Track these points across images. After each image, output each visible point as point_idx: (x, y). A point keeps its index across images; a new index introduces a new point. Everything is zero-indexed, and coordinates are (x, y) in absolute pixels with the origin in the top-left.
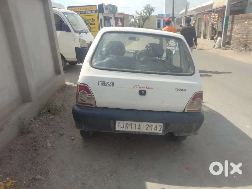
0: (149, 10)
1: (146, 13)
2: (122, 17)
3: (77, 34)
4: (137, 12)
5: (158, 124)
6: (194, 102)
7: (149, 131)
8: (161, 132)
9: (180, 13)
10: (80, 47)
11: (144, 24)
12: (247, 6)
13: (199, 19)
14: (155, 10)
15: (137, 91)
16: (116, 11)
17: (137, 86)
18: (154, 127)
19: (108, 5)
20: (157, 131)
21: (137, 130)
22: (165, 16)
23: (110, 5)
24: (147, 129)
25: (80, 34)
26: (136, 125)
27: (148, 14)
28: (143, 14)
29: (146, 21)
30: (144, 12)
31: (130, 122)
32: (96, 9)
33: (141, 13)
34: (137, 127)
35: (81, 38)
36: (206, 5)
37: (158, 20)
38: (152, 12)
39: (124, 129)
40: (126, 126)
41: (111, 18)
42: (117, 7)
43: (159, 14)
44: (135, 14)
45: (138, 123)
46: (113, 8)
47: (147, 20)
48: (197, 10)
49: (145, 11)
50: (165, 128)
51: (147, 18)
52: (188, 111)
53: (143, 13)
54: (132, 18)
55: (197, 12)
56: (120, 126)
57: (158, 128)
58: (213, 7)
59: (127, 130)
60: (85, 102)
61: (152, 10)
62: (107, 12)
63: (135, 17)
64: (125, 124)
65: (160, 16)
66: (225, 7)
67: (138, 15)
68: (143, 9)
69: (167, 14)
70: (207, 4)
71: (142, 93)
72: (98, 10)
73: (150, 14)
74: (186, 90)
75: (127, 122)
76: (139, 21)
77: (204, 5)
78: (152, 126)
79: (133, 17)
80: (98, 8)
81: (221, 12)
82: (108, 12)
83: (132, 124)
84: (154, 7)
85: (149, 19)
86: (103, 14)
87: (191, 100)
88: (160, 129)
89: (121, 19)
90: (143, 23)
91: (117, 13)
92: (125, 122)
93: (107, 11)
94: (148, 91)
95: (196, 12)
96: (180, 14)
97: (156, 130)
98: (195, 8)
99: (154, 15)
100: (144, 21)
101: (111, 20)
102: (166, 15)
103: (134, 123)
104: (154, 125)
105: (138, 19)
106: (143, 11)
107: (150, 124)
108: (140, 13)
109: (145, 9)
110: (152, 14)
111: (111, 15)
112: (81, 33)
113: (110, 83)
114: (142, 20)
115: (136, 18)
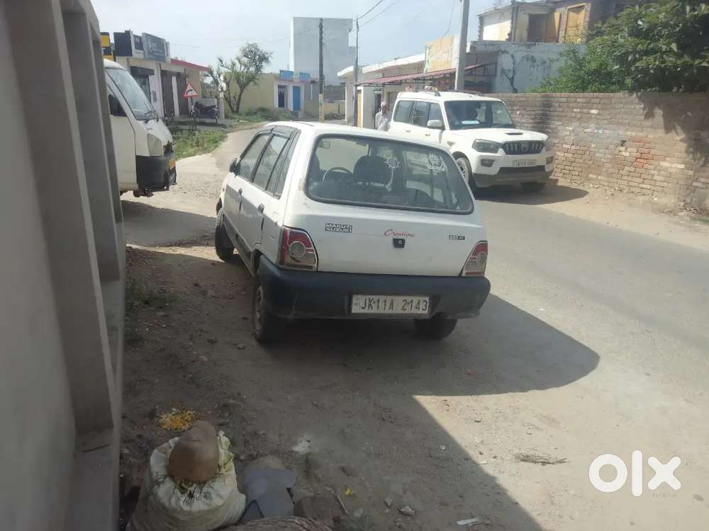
0: (256, 57)
1: (245, 66)
2: (180, 70)
3: (141, 123)
4: (221, 61)
5: (422, 299)
6: (475, 258)
7: (406, 312)
8: (426, 312)
9: (339, 74)
10: (148, 156)
11: (243, 94)
12: (495, 75)
13: (389, 93)
14: (270, 59)
15: (390, 240)
16: (166, 54)
17: (390, 232)
18: (415, 303)
19: (145, 35)
20: (421, 312)
21: (387, 311)
22: (296, 78)
23: (150, 35)
24: (403, 309)
25: (146, 122)
26: (385, 301)
27: (252, 69)
28: (238, 68)
29: (247, 87)
30: (240, 62)
31: (375, 298)
32: (108, 45)
33: (234, 64)
34: (388, 305)
35: (150, 132)
36: (406, 63)
37: (280, 87)
38: (264, 64)
39: (366, 311)
40: (370, 305)
41: (151, 72)
42: (167, 44)
43: (281, 71)
44: (215, 66)
45: (389, 298)
46: (158, 46)
47: (252, 83)
48: (385, 72)
49: (245, 60)
50: (433, 305)
51: (251, 79)
52: (467, 274)
53: (238, 65)
54: (208, 76)
55: (384, 77)
56: (360, 306)
57: (422, 306)
58: (425, 69)
59: (371, 311)
60: (299, 262)
61: (263, 58)
62: (142, 56)
63: (215, 73)
64: (368, 301)
65: (285, 75)
66: (453, 75)
67: (223, 70)
68: (239, 54)
69: (301, 74)
70: (411, 62)
71: (399, 243)
72: (113, 48)
73: (258, 68)
74: (464, 239)
75: (371, 297)
76: (228, 85)
77: (401, 62)
78: (412, 301)
79: (211, 73)
80: (112, 41)
81: (443, 83)
82: (144, 54)
83: (378, 301)
84: (268, 52)
85: (256, 81)
86: (128, 59)
87: (471, 256)
88: (424, 308)
89: (178, 75)
90: (238, 90)
91: (168, 60)
92: (368, 297)
93: (142, 52)
94: (408, 241)
95: (381, 75)
96: (339, 77)
97: (419, 308)
98: (381, 67)
99: (270, 72)
100: (243, 87)
101: (151, 78)
102: (299, 75)
103: (382, 298)
104: (415, 299)
105: (225, 78)
106: (239, 59)
107: (409, 299)
108: (229, 63)
109: (246, 56)
110: (262, 70)
111: (151, 65)
112: (148, 120)
113: (344, 227)
114: (238, 83)
115: (219, 76)
